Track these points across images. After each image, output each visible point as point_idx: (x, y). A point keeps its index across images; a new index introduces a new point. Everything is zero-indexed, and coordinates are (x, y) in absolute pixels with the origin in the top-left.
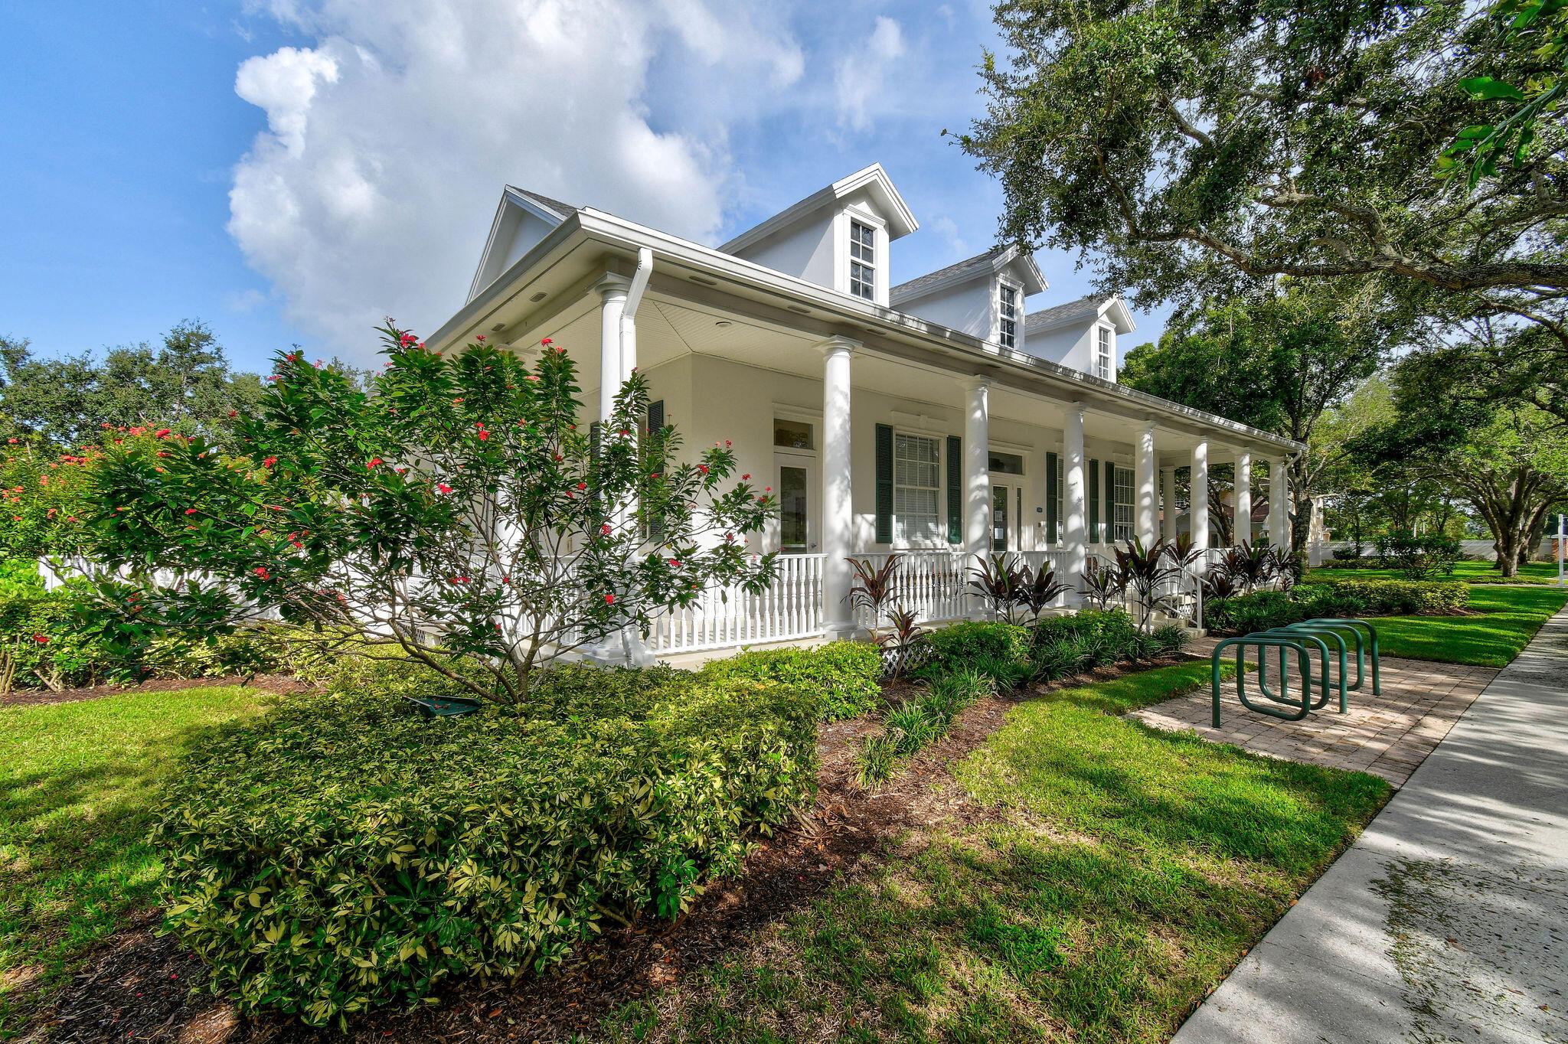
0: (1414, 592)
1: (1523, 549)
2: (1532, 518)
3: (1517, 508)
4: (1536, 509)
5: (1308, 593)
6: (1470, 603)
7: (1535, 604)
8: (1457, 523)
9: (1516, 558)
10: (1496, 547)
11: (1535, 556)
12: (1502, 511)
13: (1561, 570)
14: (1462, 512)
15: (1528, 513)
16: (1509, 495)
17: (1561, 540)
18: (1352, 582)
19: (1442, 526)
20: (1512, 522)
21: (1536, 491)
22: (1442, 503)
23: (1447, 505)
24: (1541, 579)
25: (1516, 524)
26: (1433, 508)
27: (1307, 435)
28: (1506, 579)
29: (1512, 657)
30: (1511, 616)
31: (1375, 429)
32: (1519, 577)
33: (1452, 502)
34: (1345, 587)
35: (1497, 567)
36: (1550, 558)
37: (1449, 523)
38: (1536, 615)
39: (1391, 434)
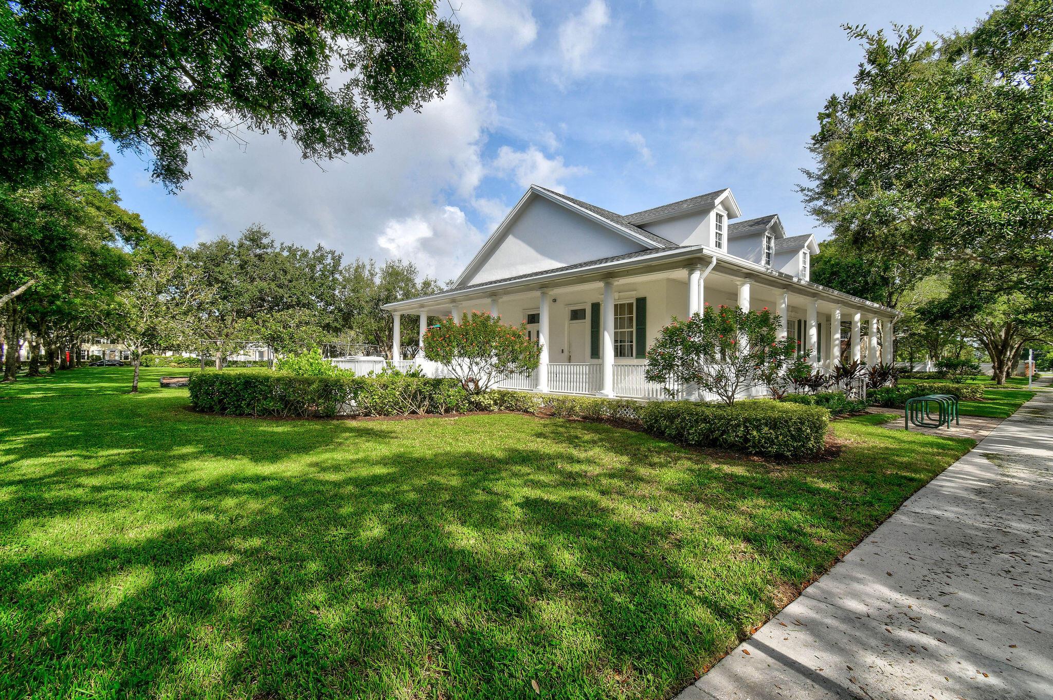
0: (957, 389)
1: (1009, 368)
2: (1014, 350)
3: (1006, 344)
4: (1016, 346)
5: (905, 389)
6: (984, 396)
7: (1017, 397)
8: (968, 352)
9: (1005, 373)
10: (994, 367)
11: (1015, 373)
12: (997, 346)
13: (1030, 381)
14: (971, 345)
15: (1012, 348)
16: (1000, 336)
17: (1030, 363)
18: (925, 384)
19: (959, 354)
20: (1002, 352)
21: (1017, 335)
22: (959, 339)
23: (962, 342)
24: (1019, 386)
25: (1005, 354)
26: (953, 342)
27: (896, 304)
28: (999, 386)
29: (1009, 416)
30: (1006, 402)
31: (933, 302)
32: (1006, 385)
33: (965, 339)
34: (921, 387)
35: (993, 379)
36: (1023, 374)
37: (963, 352)
38: (1018, 401)
39: (942, 304)
